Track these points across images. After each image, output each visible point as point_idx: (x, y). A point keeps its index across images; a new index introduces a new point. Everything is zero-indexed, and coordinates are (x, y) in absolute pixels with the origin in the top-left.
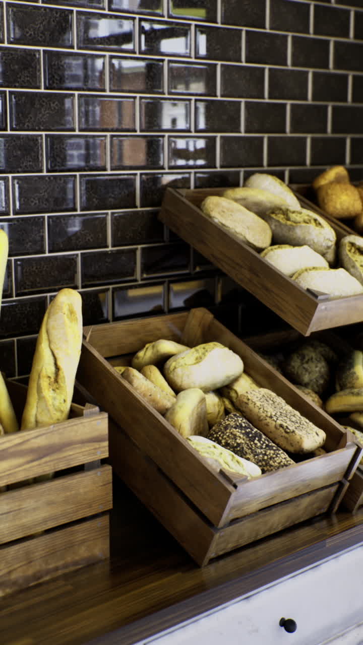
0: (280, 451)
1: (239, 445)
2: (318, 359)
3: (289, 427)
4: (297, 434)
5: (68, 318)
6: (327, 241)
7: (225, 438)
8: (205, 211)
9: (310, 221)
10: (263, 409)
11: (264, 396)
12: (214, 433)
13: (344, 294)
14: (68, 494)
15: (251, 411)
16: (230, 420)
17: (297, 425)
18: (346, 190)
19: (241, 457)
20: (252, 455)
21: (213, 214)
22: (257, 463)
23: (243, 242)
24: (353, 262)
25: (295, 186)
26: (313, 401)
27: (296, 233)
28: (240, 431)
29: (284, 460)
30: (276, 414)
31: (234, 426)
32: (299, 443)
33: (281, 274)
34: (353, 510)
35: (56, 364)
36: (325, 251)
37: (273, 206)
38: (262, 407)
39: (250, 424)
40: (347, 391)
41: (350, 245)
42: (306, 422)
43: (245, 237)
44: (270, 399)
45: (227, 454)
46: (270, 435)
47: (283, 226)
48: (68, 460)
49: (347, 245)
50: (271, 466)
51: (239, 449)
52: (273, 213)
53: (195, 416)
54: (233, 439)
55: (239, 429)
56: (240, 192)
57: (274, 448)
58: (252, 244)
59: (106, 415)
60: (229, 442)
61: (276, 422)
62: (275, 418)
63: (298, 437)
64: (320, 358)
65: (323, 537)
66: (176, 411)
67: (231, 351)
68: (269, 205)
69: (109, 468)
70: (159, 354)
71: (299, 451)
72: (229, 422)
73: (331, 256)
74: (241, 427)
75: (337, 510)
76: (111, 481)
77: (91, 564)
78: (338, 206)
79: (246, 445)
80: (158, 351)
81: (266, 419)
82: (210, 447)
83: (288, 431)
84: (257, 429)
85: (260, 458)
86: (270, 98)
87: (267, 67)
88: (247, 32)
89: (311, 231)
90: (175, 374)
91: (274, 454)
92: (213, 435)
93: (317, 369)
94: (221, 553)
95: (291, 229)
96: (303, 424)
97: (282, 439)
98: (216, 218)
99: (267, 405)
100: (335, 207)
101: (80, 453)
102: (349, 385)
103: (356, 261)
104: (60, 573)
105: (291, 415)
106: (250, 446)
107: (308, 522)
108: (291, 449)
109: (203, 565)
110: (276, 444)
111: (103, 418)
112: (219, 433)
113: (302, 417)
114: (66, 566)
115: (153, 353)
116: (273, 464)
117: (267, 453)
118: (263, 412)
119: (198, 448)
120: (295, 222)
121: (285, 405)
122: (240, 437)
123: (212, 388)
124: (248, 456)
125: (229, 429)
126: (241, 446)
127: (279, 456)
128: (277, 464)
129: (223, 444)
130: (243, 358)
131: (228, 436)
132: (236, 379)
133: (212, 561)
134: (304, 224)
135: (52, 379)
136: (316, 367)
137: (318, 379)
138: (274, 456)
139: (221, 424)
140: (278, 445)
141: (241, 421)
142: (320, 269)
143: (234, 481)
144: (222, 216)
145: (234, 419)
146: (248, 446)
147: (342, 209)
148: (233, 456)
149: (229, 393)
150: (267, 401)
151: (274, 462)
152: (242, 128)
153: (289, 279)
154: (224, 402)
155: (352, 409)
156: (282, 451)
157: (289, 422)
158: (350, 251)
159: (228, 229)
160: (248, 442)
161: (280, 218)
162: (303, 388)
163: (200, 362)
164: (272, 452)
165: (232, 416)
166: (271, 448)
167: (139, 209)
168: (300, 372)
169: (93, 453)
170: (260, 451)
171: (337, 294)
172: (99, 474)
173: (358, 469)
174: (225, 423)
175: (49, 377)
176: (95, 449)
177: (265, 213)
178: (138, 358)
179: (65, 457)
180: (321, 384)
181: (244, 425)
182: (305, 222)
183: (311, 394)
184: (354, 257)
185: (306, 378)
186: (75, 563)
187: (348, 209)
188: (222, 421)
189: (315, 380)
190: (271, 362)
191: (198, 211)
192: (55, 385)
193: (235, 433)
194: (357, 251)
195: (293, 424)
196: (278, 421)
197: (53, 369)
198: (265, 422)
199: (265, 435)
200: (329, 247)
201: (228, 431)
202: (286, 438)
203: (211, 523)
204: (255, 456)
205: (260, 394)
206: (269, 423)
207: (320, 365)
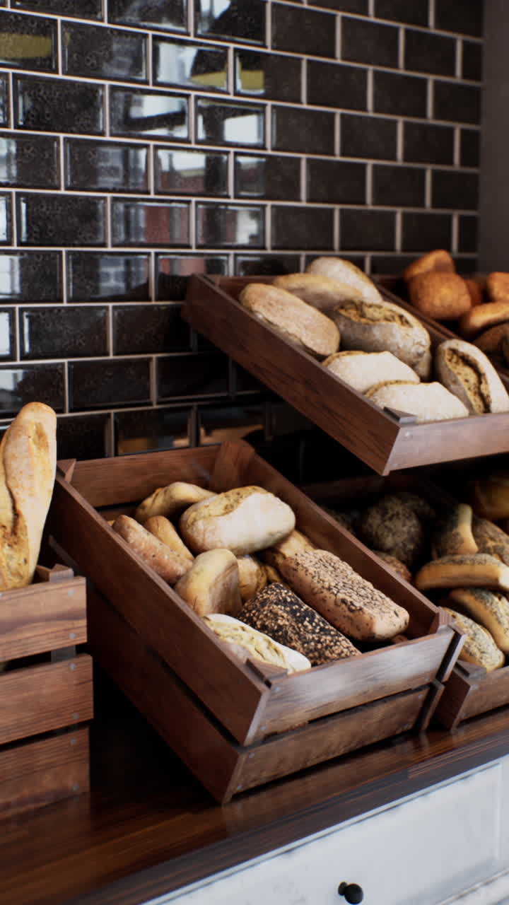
0: (341, 636)
1: (280, 627)
2: (407, 515)
3: (355, 603)
4: (367, 613)
5: (35, 443)
6: (417, 346)
7: (262, 619)
8: (244, 304)
9: (393, 317)
10: (319, 578)
11: (321, 560)
12: (246, 611)
13: (439, 418)
14: (25, 694)
15: (301, 580)
16: (269, 592)
17: (367, 600)
18: (448, 280)
19: (284, 644)
20: (299, 642)
21: (256, 307)
22: (306, 655)
23: (299, 346)
24: (455, 376)
25: (377, 277)
26: (398, 572)
27: (374, 335)
28: (283, 608)
29: (345, 650)
30: (337, 584)
31: (275, 601)
32: (369, 625)
33: (350, 389)
34: (451, 726)
35: (14, 508)
36: (415, 360)
37: (343, 298)
38: (317, 575)
39: (299, 599)
40: (446, 559)
41: (451, 352)
42: (381, 597)
43: (301, 341)
44: (330, 564)
45: (261, 639)
46: (328, 615)
47: (355, 326)
48: (24, 645)
49: (447, 352)
50: (327, 658)
51: (280, 633)
52: (342, 308)
53: (220, 586)
54: (272, 619)
55: (282, 605)
56: (296, 280)
57: (332, 633)
58: (312, 350)
59: (83, 581)
60: (267, 623)
61: (336, 595)
62: (335, 591)
63: (367, 617)
64: (410, 515)
65: (405, 764)
66: (190, 580)
67: (278, 499)
68: (337, 298)
69: (88, 660)
70: (173, 501)
71: (368, 637)
72: (268, 596)
73: (424, 368)
74: (285, 602)
75: (429, 727)
76: (91, 677)
77: (60, 801)
78: (437, 302)
79: (291, 629)
80: (171, 498)
81: (322, 592)
82: (236, 629)
83: (353, 608)
84: (308, 605)
85: (311, 648)
86: (343, 154)
87: (338, 111)
88: (309, 62)
89: (394, 331)
90: (194, 529)
91: (331, 641)
92: (245, 613)
93: (405, 529)
94: (252, 785)
95: (367, 329)
96: (376, 600)
97: (344, 620)
98: (260, 313)
99: (325, 573)
100: (433, 305)
101: (44, 634)
102: (449, 551)
103: (459, 374)
104: (12, 812)
105: (359, 587)
106: (298, 630)
107: (385, 744)
108: (357, 634)
109: (224, 802)
110: (335, 627)
111: (78, 585)
112: (254, 612)
113: (374, 590)
114: (21, 803)
115: (164, 500)
116: (330, 655)
117: (322, 640)
118: (318, 582)
119: (219, 630)
120: (373, 320)
121: (352, 574)
122: (283, 617)
123: (248, 550)
124: (294, 644)
125: (268, 605)
126: (284, 630)
127: (338, 643)
128: (336, 656)
129: (259, 626)
130: (295, 509)
131: (266, 616)
132: (284, 539)
133: (237, 797)
134: (384, 323)
135: (9, 530)
136: (404, 526)
137: (406, 543)
138: (332, 644)
139: (257, 598)
140: (338, 629)
141: (286, 593)
142: (406, 382)
143: (267, 675)
144: (269, 310)
145: (275, 591)
146: (294, 629)
147: (442, 306)
148: (269, 642)
149: (274, 558)
150: (326, 567)
151: (332, 652)
152: (303, 195)
153: (360, 397)
154: (266, 571)
155: (452, 583)
156: (343, 637)
157: (355, 596)
158: (450, 360)
159: (275, 328)
160: (293, 624)
161: (352, 314)
162: (384, 555)
163: (231, 511)
164: (329, 638)
165: (273, 587)
166: (328, 633)
167: (153, 303)
168: (380, 532)
169: (63, 637)
170: (311, 637)
171: (429, 417)
172: (72, 667)
173: (457, 665)
174: (262, 597)
175: (4, 527)
176: (66, 630)
177: (331, 308)
178: (144, 508)
179: (20, 640)
180: (410, 551)
181: (289, 600)
182: (387, 319)
183: (395, 563)
184: (455, 368)
185: (389, 541)
186: (36, 799)
187: (450, 306)
188: (258, 594)
189: (401, 545)
190: (339, 518)
191: (236, 304)
192: (13, 539)
193: (274, 611)
194: (460, 360)
195: (360, 598)
196: (339, 594)
197: (10, 515)
198: (321, 595)
199: (320, 614)
200: (420, 355)
201: (266, 608)
202: (351, 619)
203: (234, 740)
204: (303, 644)
205: (315, 557)
206: (326, 597)
207: (409, 523)
